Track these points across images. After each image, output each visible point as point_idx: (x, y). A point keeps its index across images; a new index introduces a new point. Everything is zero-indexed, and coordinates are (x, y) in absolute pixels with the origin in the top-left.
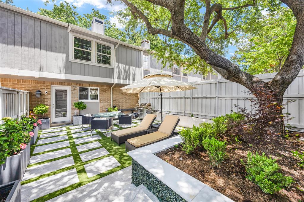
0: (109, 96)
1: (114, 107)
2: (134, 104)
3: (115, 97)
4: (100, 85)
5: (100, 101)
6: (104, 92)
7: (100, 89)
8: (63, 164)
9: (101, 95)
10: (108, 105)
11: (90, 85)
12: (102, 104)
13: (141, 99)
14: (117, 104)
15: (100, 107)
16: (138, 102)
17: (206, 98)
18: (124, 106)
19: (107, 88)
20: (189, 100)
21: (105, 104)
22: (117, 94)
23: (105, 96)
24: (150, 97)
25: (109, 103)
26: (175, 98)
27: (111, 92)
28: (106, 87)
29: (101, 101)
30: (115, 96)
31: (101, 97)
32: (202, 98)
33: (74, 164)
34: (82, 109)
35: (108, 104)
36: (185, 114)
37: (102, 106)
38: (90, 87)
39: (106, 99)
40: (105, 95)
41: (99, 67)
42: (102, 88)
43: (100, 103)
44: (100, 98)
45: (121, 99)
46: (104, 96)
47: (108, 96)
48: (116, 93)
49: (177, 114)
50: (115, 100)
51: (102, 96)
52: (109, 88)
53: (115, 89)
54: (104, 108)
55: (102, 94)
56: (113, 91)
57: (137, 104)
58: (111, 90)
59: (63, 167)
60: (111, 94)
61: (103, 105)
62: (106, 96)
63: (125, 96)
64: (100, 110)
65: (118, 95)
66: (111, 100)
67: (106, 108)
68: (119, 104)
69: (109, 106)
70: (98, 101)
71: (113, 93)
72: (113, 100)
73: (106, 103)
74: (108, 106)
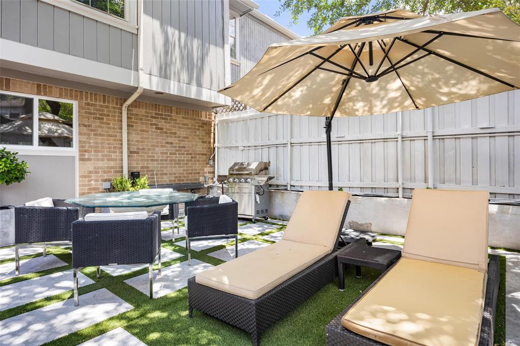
0: (115, 136)
1: (134, 176)
2: (197, 166)
3: (137, 141)
4: (81, 92)
5: (82, 151)
6: (95, 118)
7: (80, 107)
9: (85, 130)
10: (112, 168)
11: (39, 86)
12: (90, 166)
13: (222, 150)
14: (142, 167)
15: (81, 177)
16: (211, 162)
17: (492, 135)
18: (166, 174)
19: (107, 107)
20: (419, 144)
21: (100, 164)
22: (142, 131)
23: (100, 135)
24: (260, 143)
25: (115, 160)
26: (361, 141)
27: (121, 121)
28: (104, 102)
29: (85, 151)
30: (134, 137)
31: (84, 138)
32: (474, 136)
34: (7, 182)
35: (112, 164)
36: (403, 192)
37: (90, 172)
38: (39, 93)
39: (103, 147)
40: (100, 130)
41: (82, 18)
42: (88, 104)
43: (81, 160)
44: (80, 142)
45: (157, 149)
46: (95, 135)
47: (111, 136)
48: (139, 126)
49: (369, 192)
50: (138, 153)
51: (89, 135)
52: (114, 108)
53: (135, 111)
54: (96, 181)
55: (89, 126)
56: (128, 118)
57: (207, 169)
58: (121, 113)
60: (121, 129)
61: (92, 169)
62: (103, 135)
63: (170, 140)
64: (80, 186)
65: (145, 135)
66: (122, 152)
67: (105, 181)
68: (152, 165)
69: (117, 172)
70: (73, 151)
71: (128, 126)
72: (130, 153)
73: (103, 160)
74: (109, 172)
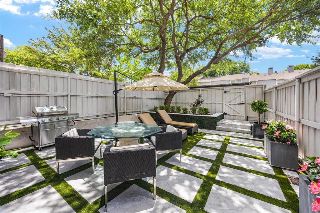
8: (235, 148)
33: (228, 144)
59: (236, 146)
